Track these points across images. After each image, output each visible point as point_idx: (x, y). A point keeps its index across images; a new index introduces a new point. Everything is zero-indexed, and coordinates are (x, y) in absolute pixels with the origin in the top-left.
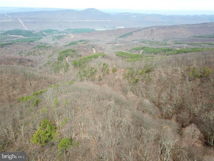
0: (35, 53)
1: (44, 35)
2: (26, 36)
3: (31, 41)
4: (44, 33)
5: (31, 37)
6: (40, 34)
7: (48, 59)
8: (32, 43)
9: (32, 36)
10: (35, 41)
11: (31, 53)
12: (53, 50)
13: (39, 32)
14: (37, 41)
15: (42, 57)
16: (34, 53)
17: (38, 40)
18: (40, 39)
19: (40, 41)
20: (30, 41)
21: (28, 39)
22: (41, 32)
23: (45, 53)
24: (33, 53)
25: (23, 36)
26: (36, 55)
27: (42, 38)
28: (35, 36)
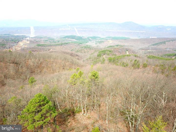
0: (82, 51)
1: (90, 40)
2: (77, 40)
3: (81, 43)
4: (91, 39)
5: (81, 41)
6: (87, 39)
8: (81, 44)
9: (81, 40)
10: (83, 44)
11: (79, 50)
12: (94, 50)
13: (87, 38)
17: (85, 43)
21: (78, 42)
22: (88, 38)
25: (75, 39)
27: (88, 42)
28: (84, 40)
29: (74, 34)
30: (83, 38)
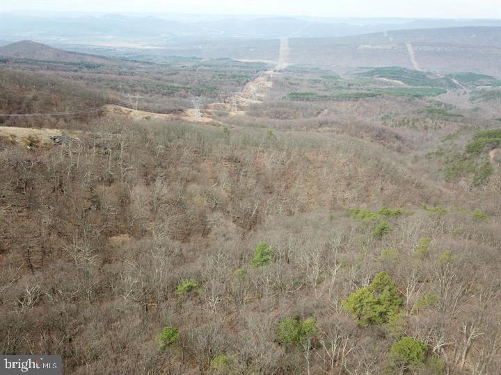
0: (417, 124)
1: (453, 86)
2: (409, 83)
3: (417, 96)
4: (455, 81)
5: (419, 87)
6: (444, 82)
7: (440, 144)
8: (417, 99)
9: (422, 85)
10: (427, 97)
11: (409, 121)
12: (461, 124)
13: (443, 76)
14: (431, 98)
15: (429, 135)
16: (413, 124)
17: (434, 96)
18: (440, 93)
19: (437, 98)
20: (414, 96)
21: (411, 89)
22: (447, 78)
23: (440, 127)
24: (411, 122)
25: (403, 81)
26: (417, 128)
27: (446, 92)
28: (430, 85)
29: (402, 64)
30: (428, 76)
